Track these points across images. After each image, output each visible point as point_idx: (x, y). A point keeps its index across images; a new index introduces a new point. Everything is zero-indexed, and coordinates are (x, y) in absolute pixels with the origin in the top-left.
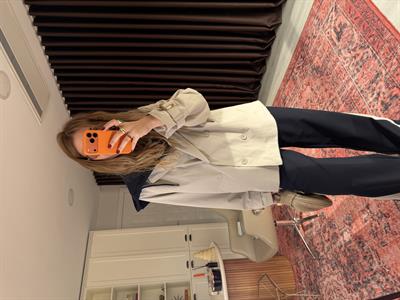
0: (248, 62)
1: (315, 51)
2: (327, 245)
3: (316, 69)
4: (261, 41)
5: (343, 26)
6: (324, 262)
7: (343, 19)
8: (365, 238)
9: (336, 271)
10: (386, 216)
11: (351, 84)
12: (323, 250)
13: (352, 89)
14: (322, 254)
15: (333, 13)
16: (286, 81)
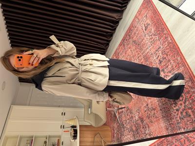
0: (105, 34)
1: (135, 33)
2: (128, 121)
3: (134, 42)
4: (112, 24)
5: (148, 24)
6: (125, 129)
7: (149, 21)
8: (145, 119)
9: (130, 133)
10: (154, 109)
11: (148, 50)
12: (126, 123)
13: (148, 53)
14: (125, 125)
15: (145, 18)
16: (120, 45)
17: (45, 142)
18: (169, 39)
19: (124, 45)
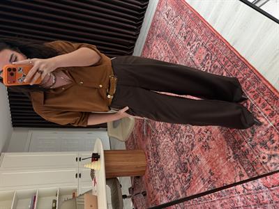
1: (158, 27)
3: (158, 36)
5: (169, 11)
6: (161, 135)
7: (169, 8)
11: (172, 35)
13: (173, 37)
14: (159, 131)
16: (144, 49)
17: (55, 201)
18: (190, 12)
19: (148, 46)
